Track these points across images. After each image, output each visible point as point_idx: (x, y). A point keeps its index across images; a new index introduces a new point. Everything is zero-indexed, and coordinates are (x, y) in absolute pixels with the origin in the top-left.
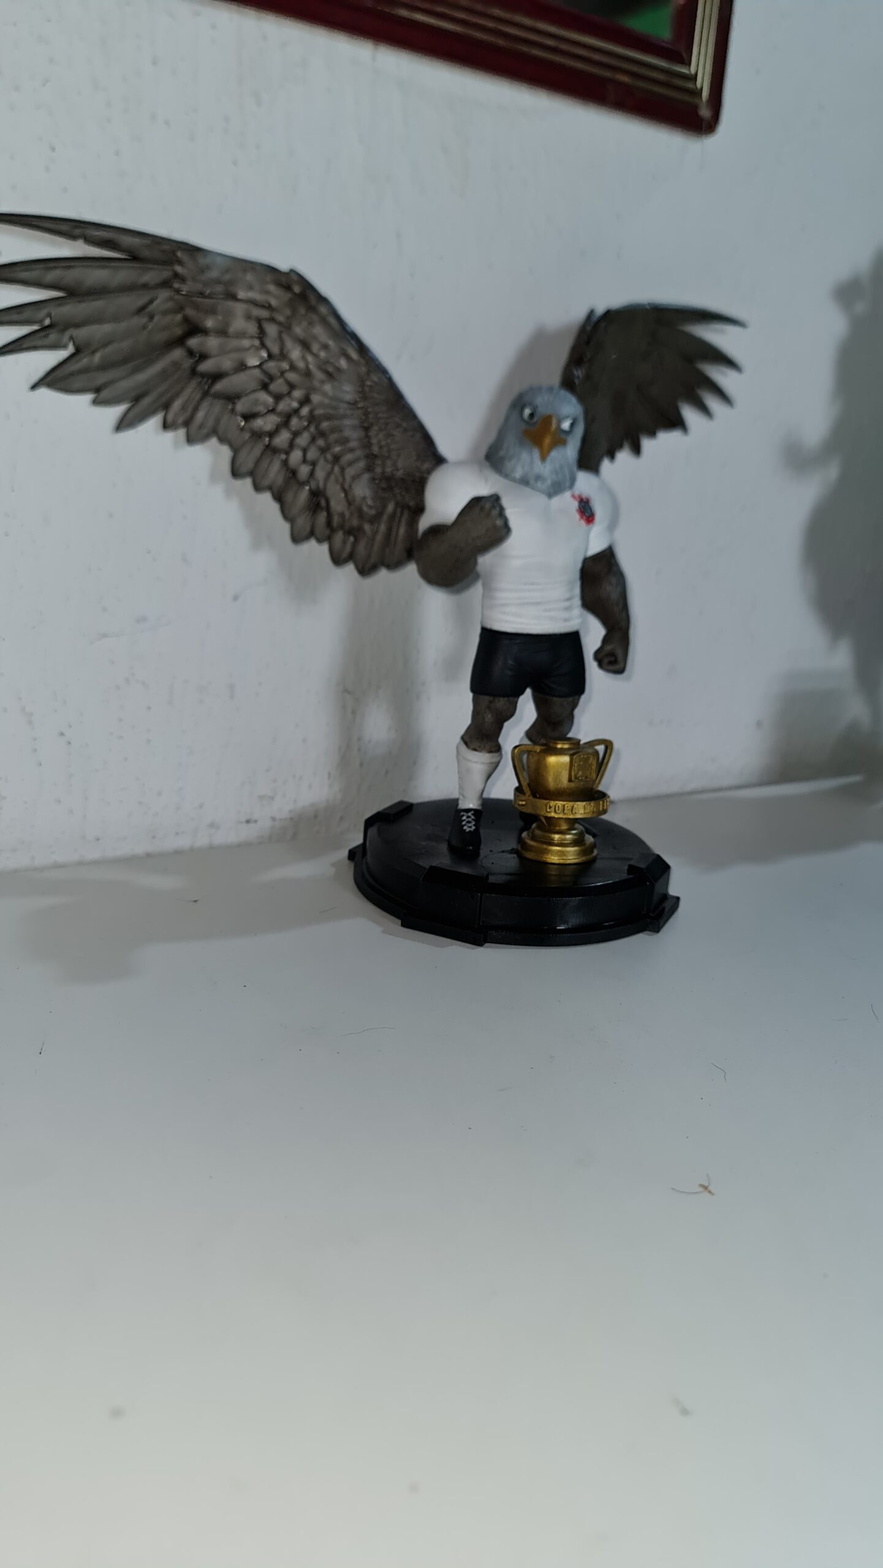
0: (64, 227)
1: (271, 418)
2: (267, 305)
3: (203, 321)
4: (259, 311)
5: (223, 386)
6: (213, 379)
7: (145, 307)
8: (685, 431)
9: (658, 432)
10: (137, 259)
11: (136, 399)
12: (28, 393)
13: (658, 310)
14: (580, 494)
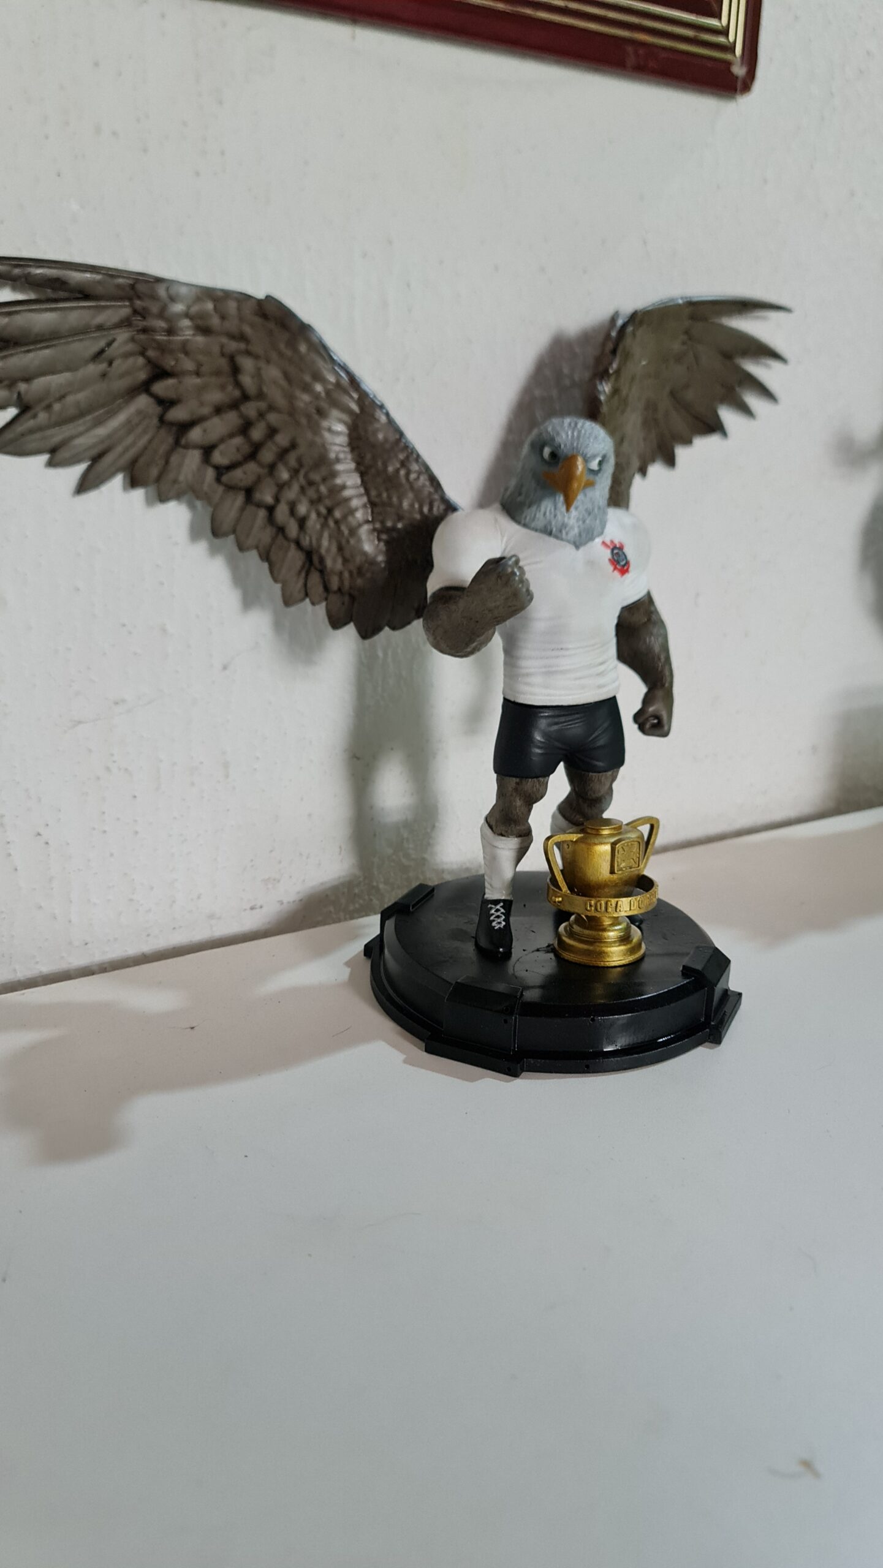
0: (2, 267)
1: (252, 467)
2: (242, 337)
3: (169, 363)
4: (233, 346)
5: (195, 435)
6: (184, 427)
7: (102, 351)
8: (725, 434)
9: (695, 439)
10: (87, 297)
11: (94, 458)
13: (691, 304)
14: (612, 540)
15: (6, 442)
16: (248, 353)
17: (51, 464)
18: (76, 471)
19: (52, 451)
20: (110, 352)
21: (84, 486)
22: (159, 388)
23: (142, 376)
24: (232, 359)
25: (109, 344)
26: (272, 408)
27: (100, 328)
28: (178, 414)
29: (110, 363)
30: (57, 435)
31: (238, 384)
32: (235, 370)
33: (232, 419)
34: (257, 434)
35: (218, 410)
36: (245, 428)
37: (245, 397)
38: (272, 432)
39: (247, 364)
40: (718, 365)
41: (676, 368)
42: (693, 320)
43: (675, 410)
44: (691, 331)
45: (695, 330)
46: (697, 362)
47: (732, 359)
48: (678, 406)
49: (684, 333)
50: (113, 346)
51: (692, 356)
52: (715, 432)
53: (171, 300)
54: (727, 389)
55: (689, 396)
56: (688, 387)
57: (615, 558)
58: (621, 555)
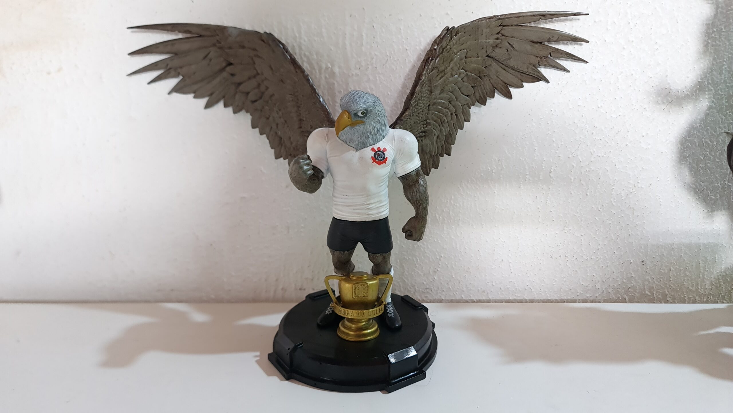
0: (169, 28)
1: (260, 102)
2: (255, 50)
3: (232, 60)
4: (252, 53)
5: (241, 87)
6: (240, 84)
7: (206, 56)
8: (547, 81)
9: (524, 84)
10: (200, 36)
11: (211, 95)
12: (168, 96)
13: (499, 19)
14: (379, 148)
15: (177, 89)
16: (257, 56)
17: (195, 97)
18: (203, 101)
19: (194, 92)
20: (209, 56)
21: (208, 106)
22: (228, 69)
23: (224, 64)
24: (252, 59)
25: (209, 54)
26: (266, 79)
27: (206, 47)
28: (236, 79)
29: (211, 60)
30: (195, 87)
31: (255, 69)
32: (254, 63)
33: (253, 83)
34: (263, 88)
35: (249, 78)
36: (259, 85)
37: (258, 74)
38: (267, 88)
39: (257, 61)
40: (528, 47)
41: (497, 50)
42: (504, 26)
43: (505, 70)
44: (502, 32)
45: (507, 31)
46: (512, 46)
47: (541, 43)
48: (506, 68)
49: (497, 34)
50: (210, 54)
51: (507, 44)
52: (541, 80)
53: (230, 36)
54: (541, 58)
55: (512, 63)
56: (510, 59)
57: (376, 156)
58: (382, 155)
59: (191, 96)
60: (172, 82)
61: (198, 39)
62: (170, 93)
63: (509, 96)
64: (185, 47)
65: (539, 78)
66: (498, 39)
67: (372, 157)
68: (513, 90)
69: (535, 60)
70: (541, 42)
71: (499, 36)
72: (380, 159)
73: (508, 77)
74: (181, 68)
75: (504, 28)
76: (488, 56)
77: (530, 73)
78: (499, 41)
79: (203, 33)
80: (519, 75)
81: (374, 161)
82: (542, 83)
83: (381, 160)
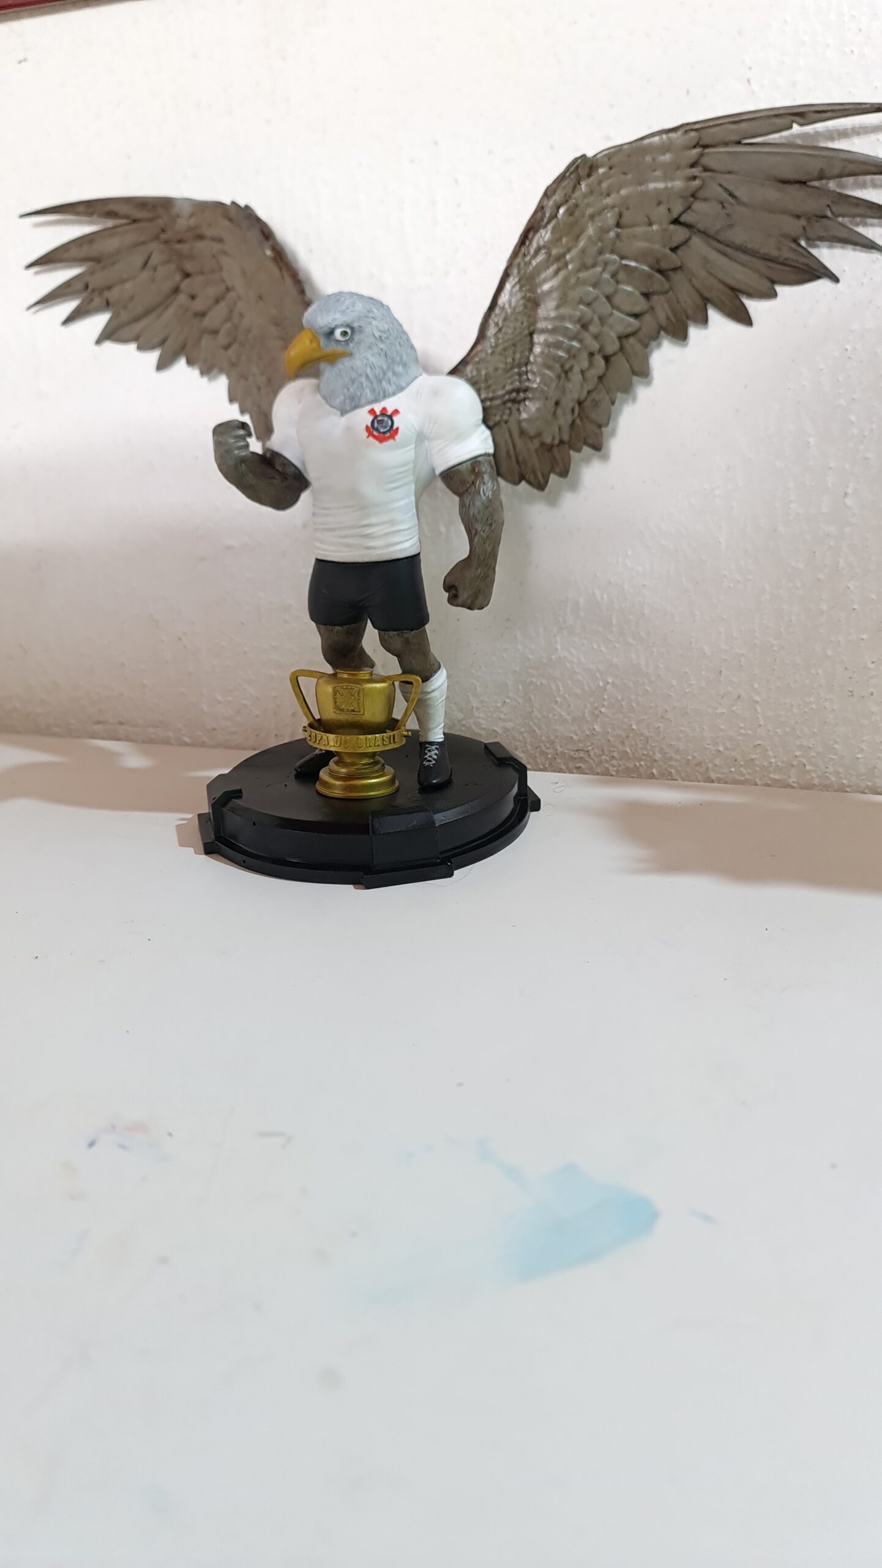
1: (235, 347)
2: (220, 240)
3: (189, 267)
4: (216, 247)
5: (207, 322)
7: (146, 264)
8: (836, 280)
9: (779, 289)
10: (135, 221)
11: (162, 343)
12: (96, 348)
13: (692, 130)
14: (384, 409)
15: (108, 335)
16: (225, 253)
17: (139, 348)
18: (153, 356)
19: (136, 339)
20: (152, 261)
21: (162, 365)
22: (185, 286)
23: (177, 277)
24: (217, 260)
25: (149, 258)
26: (239, 298)
27: (144, 243)
28: (198, 305)
29: (155, 269)
31: (223, 279)
32: (221, 268)
33: (223, 309)
34: (235, 318)
35: (217, 301)
36: (230, 313)
37: (227, 289)
38: (242, 317)
39: (224, 262)
40: (772, 194)
41: (698, 206)
42: (705, 147)
43: (725, 255)
44: (705, 161)
45: (715, 157)
46: (731, 195)
47: (803, 183)
48: (729, 251)
49: (693, 166)
50: (152, 257)
51: (719, 189)
52: (819, 278)
53: (178, 216)
54: (809, 219)
55: (738, 236)
56: (731, 226)
57: (376, 425)
58: (387, 423)
59: (132, 347)
60: (99, 321)
61: (130, 227)
62: (99, 342)
63: (743, 318)
64: (111, 245)
65: (815, 272)
66: (694, 178)
67: (367, 427)
68: (754, 306)
69: (794, 226)
70: (803, 179)
71: (695, 171)
72: (382, 430)
73: (738, 273)
74: (109, 288)
75: (707, 151)
76: (676, 221)
77: (787, 259)
78: (697, 183)
79: (139, 214)
80: (761, 265)
81: (370, 434)
82: (823, 284)
83: (384, 433)
